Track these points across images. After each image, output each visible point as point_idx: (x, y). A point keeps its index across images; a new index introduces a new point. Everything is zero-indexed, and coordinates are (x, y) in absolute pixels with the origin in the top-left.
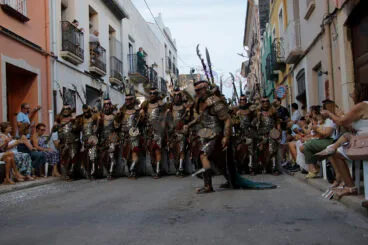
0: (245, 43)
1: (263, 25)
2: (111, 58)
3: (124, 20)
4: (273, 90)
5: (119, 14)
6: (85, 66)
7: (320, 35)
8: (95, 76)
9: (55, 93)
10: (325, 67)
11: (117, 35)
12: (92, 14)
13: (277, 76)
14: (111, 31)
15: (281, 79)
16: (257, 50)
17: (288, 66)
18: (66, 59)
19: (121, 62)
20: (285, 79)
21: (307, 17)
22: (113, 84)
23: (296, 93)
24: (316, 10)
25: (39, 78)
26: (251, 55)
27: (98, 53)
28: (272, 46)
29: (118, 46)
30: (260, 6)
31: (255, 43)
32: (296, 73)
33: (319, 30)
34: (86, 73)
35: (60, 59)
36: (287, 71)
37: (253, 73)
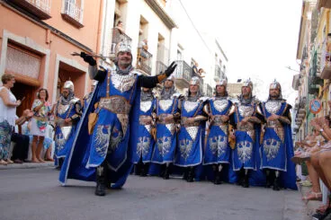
0: (298, 57)
1: (312, 40)
2: (157, 62)
3: (173, 29)
5: (169, 24)
11: (166, 43)
12: (143, 23)
13: (317, 90)
14: (161, 39)
15: (320, 93)
16: (307, 64)
17: (326, 81)
25: (87, 76)
26: (302, 68)
27: (145, 58)
29: (166, 52)
31: (305, 56)
36: (325, 86)
37: (303, 86)
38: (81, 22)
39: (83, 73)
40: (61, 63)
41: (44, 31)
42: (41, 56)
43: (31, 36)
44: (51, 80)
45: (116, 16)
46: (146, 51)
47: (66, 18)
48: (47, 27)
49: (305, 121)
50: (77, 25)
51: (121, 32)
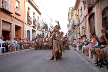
0: (68, 20)
1: (72, 16)
2: (38, 23)
3: (41, 15)
4: (74, 31)
6: (32, 25)
7: (83, 20)
8: (34, 27)
9: (25, 31)
10: (84, 27)
11: (39, 18)
12: (34, 14)
13: (75, 28)
14: (38, 17)
15: (75, 29)
16: (71, 22)
18: (28, 24)
19: (40, 24)
20: (76, 29)
21: (81, 16)
22: (38, 29)
23: (78, 32)
24: (83, 15)
25: (22, 28)
26: (69, 23)
28: (74, 22)
29: (39, 21)
30: (71, 12)
31: (70, 20)
32: (78, 28)
33: (83, 19)
34: (32, 27)
35: (27, 24)
36: (77, 27)
37: (70, 27)
38: (20, 14)
39: (21, 27)
40: (16, 25)
41: (11, 17)
42: (10, 24)
43: (8, 19)
44: (13, 30)
45: (28, 12)
46: (35, 21)
47: (16, 13)
48: (12, 16)
49: (71, 35)
50: (19, 15)
51: (29, 16)
